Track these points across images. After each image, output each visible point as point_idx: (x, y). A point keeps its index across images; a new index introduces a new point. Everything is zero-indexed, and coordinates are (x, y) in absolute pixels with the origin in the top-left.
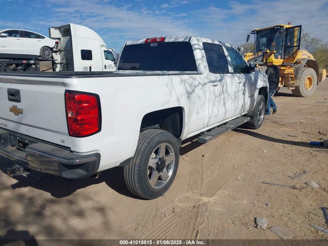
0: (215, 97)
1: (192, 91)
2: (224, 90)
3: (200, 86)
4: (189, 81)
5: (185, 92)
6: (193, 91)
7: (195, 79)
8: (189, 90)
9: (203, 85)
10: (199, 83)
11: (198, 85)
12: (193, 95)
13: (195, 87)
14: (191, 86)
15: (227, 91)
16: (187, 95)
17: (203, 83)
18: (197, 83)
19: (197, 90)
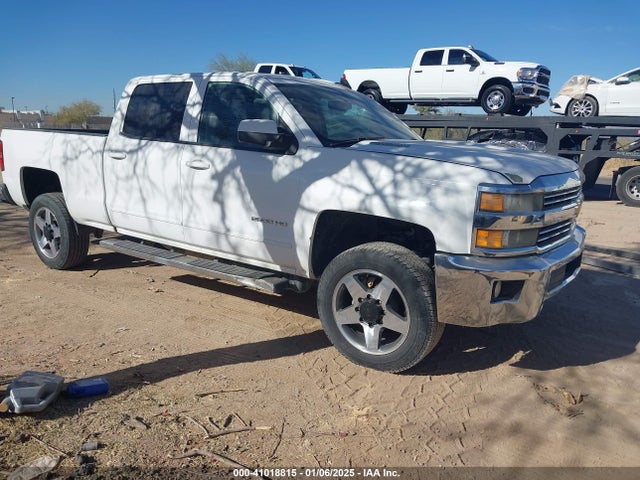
0: (118, 178)
1: (73, 156)
2: (139, 171)
3: (89, 153)
4: (74, 143)
5: (61, 154)
6: (77, 158)
7: (84, 142)
8: (69, 155)
9: (93, 153)
10: (89, 148)
11: (86, 151)
12: (75, 163)
13: (80, 153)
14: (74, 149)
15: (146, 176)
16: (63, 160)
17: (94, 150)
18: (85, 147)
19: (81, 157)
